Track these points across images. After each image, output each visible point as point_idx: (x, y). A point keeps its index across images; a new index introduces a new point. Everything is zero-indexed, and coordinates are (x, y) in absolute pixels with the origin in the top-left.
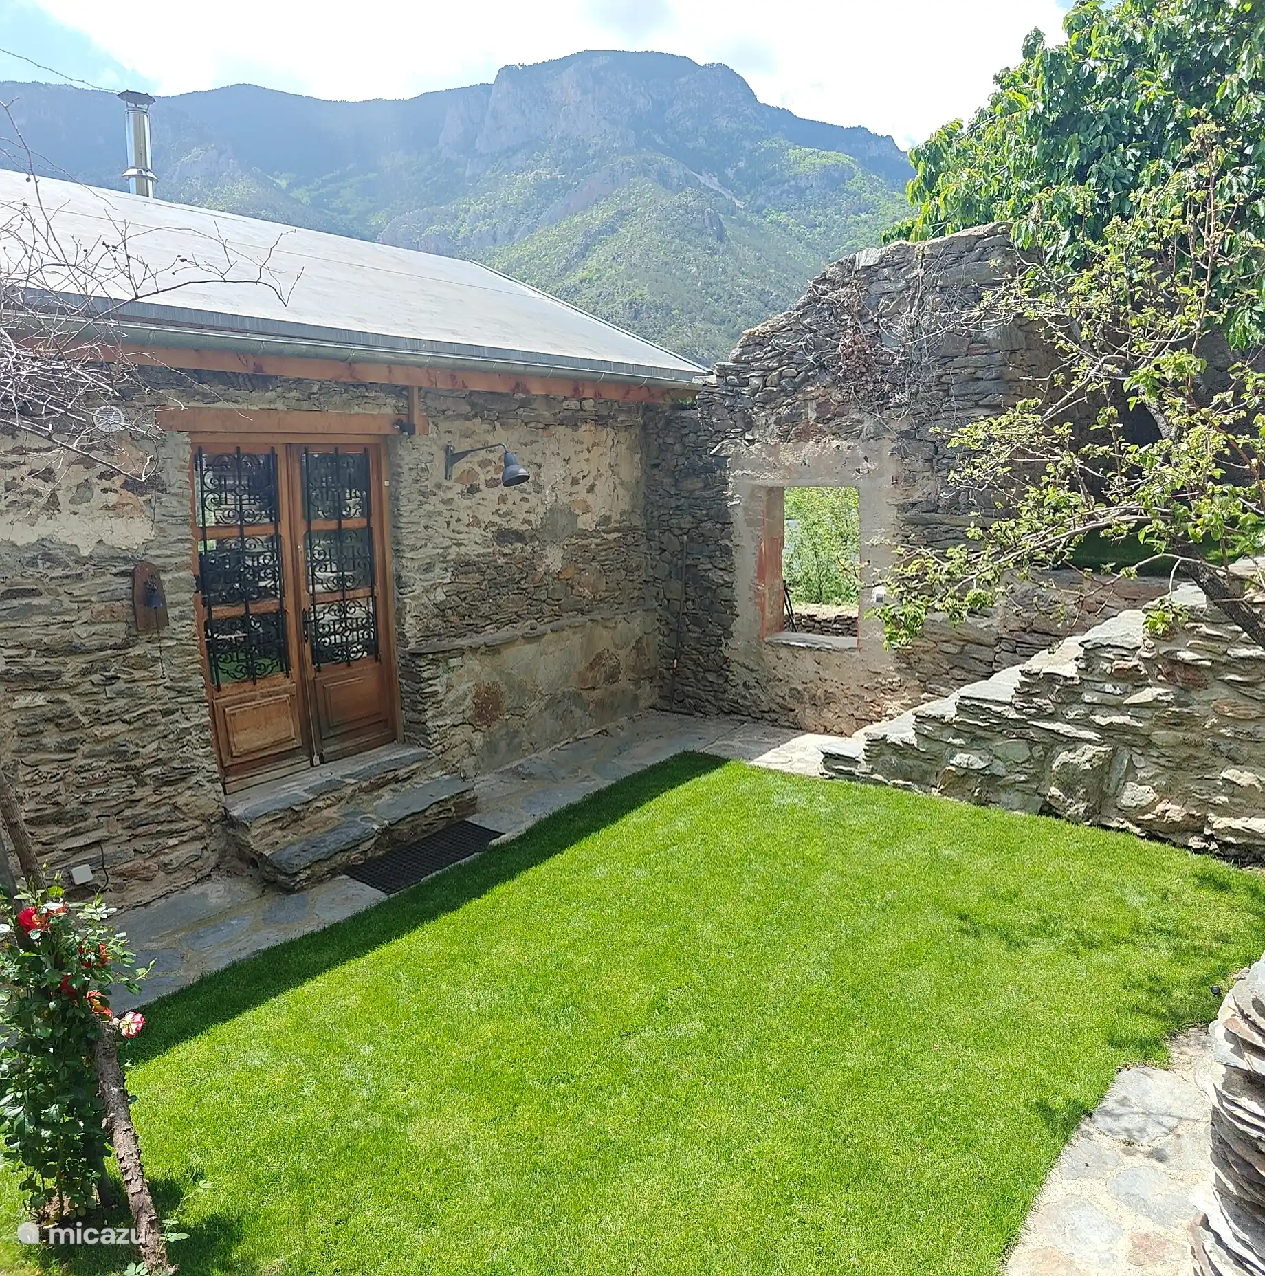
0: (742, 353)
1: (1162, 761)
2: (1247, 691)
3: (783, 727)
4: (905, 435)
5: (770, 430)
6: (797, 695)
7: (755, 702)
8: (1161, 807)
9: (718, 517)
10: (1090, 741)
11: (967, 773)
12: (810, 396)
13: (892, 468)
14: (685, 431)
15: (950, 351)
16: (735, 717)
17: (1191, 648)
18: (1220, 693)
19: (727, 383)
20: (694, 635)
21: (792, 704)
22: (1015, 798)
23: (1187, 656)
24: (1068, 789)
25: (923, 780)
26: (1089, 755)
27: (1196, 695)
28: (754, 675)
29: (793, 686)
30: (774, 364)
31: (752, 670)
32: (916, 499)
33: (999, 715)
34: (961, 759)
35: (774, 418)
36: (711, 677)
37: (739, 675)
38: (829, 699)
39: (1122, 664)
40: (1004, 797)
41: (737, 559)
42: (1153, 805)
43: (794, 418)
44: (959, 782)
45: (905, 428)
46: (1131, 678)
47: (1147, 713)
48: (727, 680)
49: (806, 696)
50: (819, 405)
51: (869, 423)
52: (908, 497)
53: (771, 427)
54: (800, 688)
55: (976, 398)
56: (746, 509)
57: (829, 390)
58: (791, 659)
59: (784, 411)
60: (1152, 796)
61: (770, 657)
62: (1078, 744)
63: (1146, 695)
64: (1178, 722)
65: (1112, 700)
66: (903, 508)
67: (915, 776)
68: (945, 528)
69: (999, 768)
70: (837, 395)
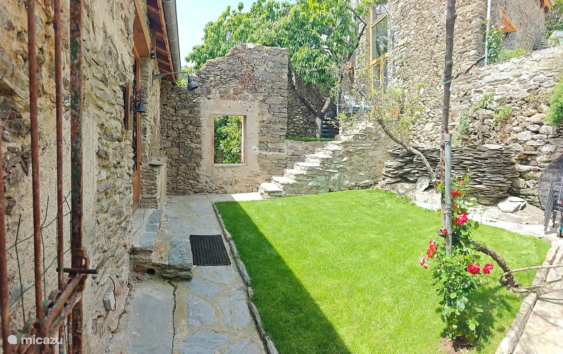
0: (207, 68)
1: (349, 174)
2: (360, 155)
3: (221, 194)
4: (262, 101)
5: (217, 95)
6: (226, 183)
7: (210, 188)
8: (351, 184)
9: (196, 124)
10: (336, 173)
11: (312, 187)
12: (231, 86)
13: (258, 110)
14: (181, 93)
15: (275, 80)
16: (202, 193)
17: (351, 149)
18: (356, 157)
19: (200, 77)
20: (183, 167)
21: (223, 186)
22: (323, 190)
23: (351, 150)
24: (334, 185)
25: (299, 193)
26: (337, 176)
27: (352, 158)
28: (210, 178)
29: (224, 180)
30: (219, 73)
31: (209, 177)
32: (264, 120)
33: (319, 170)
34: (310, 184)
35: (218, 92)
36: (191, 181)
37: (203, 179)
38: (236, 182)
39: (340, 154)
40: (320, 191)
41: (203, 139)
42: (349, 183)
43: (226, 92)
44: (310, 190)
45: (262, 99)
46: (341, 156)
47: (345, 163)
48: (198, 181)
49: (229, 182)
50: (234, 89)
51: (251, 96)
52: (262, 119)
53: (217, 94)
54: (227, 180)
55: (281, 93)
56: (207, 121)
57: (238, 85)
58: (223, 171)
59: (222, 90)
60: (349, 182)
61: (216, 172)
62: (335, 174)
63: (345, 159)
64: (351, 164)
65: (339, 162)
66: (260, 122)
67: (297, 192)
68: (272, 128)
69: (319, 184)
70: (240, 87)
